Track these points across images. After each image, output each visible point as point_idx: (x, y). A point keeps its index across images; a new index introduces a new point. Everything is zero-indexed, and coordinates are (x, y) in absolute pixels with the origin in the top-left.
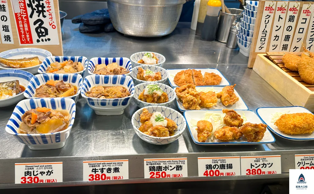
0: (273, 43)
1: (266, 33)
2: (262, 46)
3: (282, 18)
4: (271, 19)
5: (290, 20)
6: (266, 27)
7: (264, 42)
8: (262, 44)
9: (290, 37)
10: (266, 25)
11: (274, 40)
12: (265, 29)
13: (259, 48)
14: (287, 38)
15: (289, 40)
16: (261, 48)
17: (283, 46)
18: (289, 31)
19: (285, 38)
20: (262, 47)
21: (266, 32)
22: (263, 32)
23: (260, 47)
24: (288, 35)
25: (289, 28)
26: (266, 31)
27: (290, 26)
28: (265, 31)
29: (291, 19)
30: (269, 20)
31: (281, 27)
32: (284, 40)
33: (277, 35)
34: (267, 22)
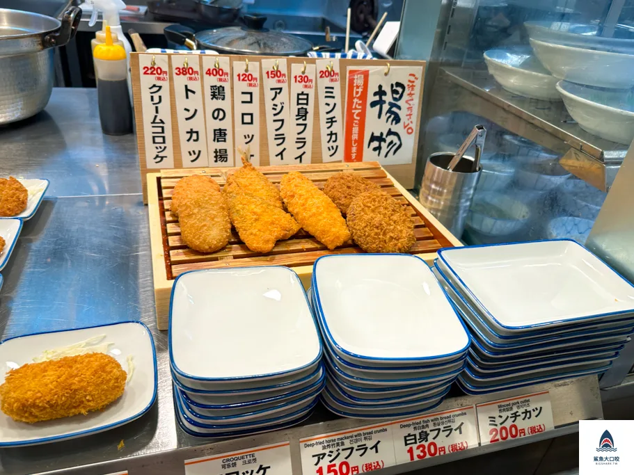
0: (186, 147)
1: (161, 125)
2: (160, 155)
3: (194, 92)
4: (165, 93)
5: (214, 96)
6: (157, 112)
7: (163, 146)
8: (160, 150)
9: (227, 132)
10: (157, 108)
11: (188, 140)
12: (156, 116)
13: (155, 158)
14: (220, 135)
15: (225, 139)
16: (159, 159)
17: (216, 152)
18: (220, 120)
19: (215, 135)
20: (162, 158)
21: (162, 122)
22: (154, 122)
23: (157, 156)
24: (220, 130)
25: (218, 114)
26: (161, 120)
27: (218, 110)
28: (157, 120)
29: (217, 93)
30: (160, 97)
31: (196, 111)
32: (214, 140)
33: (191, 129)
34: (156, 100)
